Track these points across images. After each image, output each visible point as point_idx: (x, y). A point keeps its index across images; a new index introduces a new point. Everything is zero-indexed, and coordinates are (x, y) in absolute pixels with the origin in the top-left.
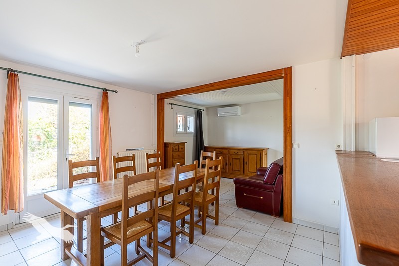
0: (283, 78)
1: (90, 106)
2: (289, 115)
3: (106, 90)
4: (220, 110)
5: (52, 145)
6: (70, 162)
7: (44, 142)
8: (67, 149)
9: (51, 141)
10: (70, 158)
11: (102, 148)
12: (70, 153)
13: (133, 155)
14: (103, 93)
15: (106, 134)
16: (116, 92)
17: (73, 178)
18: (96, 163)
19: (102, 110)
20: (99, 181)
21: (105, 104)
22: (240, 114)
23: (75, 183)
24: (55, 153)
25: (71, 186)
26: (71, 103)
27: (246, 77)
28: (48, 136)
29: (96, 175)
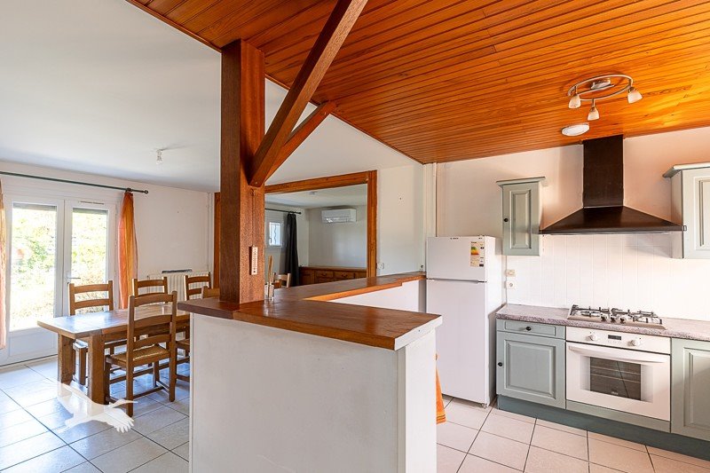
0: (366, 182)
1: (105, 212)
2: (373, 229)
3: (130, 190)
4: (325, 213)
5: (44, 265)
6: (71, 285)
7: (30, 260)
8: (69, 271)
9: (43, 258)
10: (73, 281)
11: (122, 269)
12: (72, 276)
13: (165, 278)
14: (126, 194)
15: (129, 251)
16: (146, 192)
17: (75, 306)
18: (108, 287)
19: (123, 217)
20: (111, 309)
21: (129, 210)
22: (354, 220)
23: (77, 311)
24: (50, 278)
25: (73, 313)
26: (75, 210)
27: (327, 178)
28: (39, 251)
29: (109, 302)
